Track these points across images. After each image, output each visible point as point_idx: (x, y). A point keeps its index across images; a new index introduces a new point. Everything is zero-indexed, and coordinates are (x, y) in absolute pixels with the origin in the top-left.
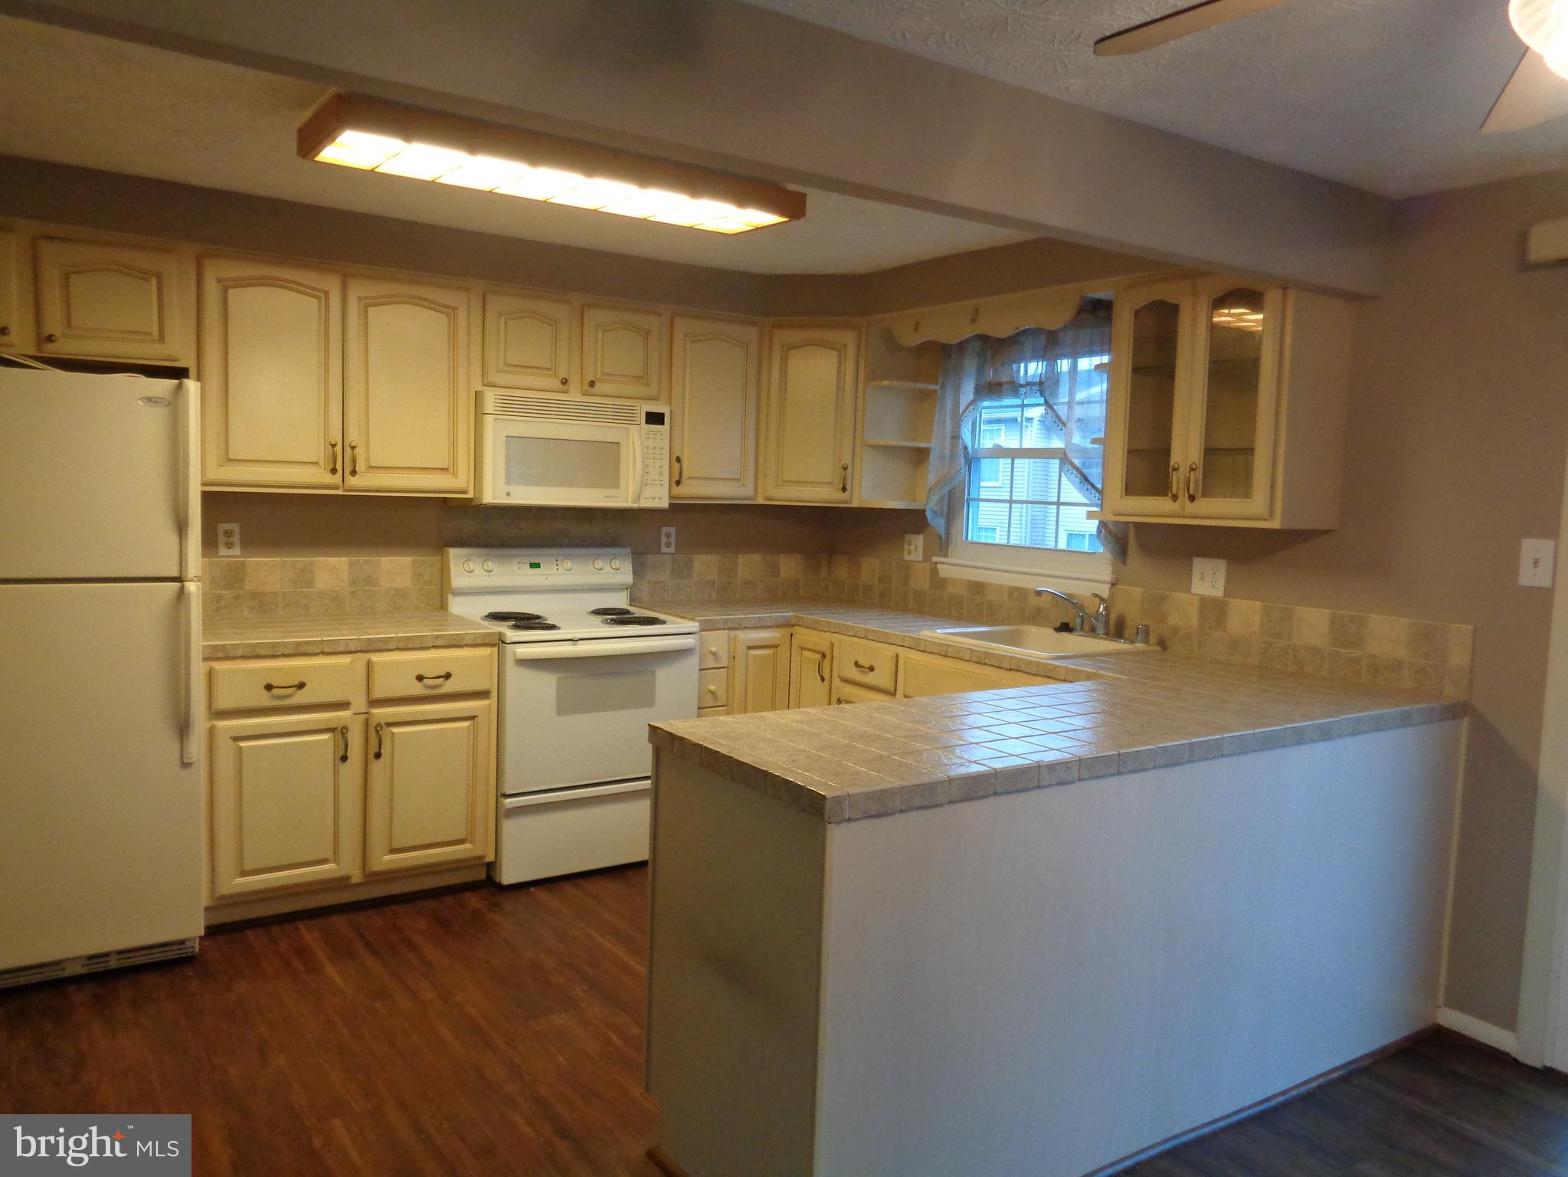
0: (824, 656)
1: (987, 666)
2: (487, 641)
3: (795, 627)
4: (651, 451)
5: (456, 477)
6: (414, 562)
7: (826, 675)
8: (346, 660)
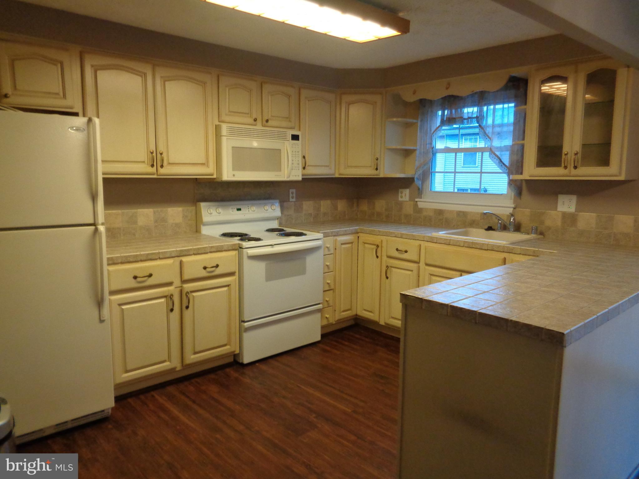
0: (378, 246)
1: (473, 249)
2: (234, 248)
3: (359, 233)
4: (294, 153)
5: (209, 168)
6: (183, 210)
7: (379, 254)
8: (170, 261)
